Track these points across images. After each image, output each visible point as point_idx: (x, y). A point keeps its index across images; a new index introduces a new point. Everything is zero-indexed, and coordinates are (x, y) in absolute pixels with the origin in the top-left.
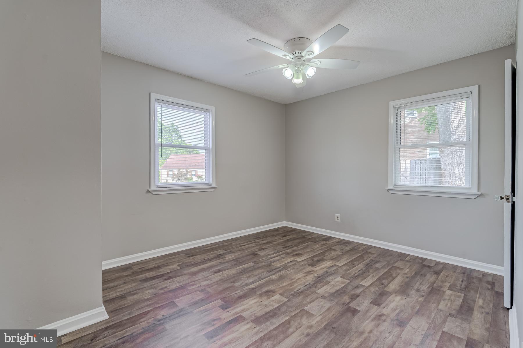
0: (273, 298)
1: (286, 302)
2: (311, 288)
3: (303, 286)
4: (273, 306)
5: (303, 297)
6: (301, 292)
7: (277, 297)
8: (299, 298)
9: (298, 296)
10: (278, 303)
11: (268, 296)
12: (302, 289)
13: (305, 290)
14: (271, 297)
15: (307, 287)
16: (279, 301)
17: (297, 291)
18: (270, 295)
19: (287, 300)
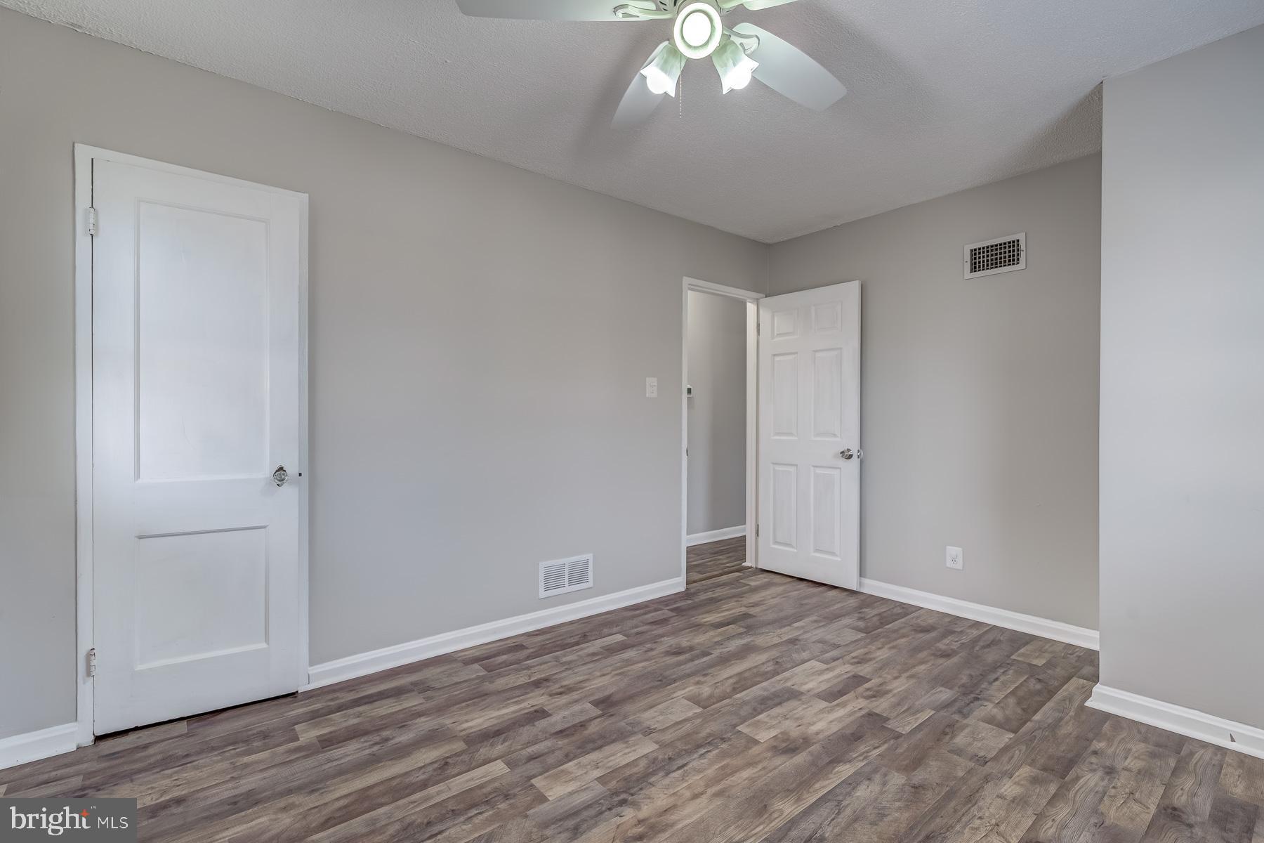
0: (773, 733)
1: (742, 724)
2: (670, 759)
3: (690, 766)
4: (769, 715)
5: (697, 733)
6: (699, 746)
7: (764, 736)
8: (708, 731)
9: (710, 735)
10: (758, 721)
11: (785, 737)
12: (696, 756)
13: (689, 752)
14: (780, 736)
15: (680, 762)
16: (757, 725)
17: (709, 751)
18: (784, 741)
19: (739, 728)
